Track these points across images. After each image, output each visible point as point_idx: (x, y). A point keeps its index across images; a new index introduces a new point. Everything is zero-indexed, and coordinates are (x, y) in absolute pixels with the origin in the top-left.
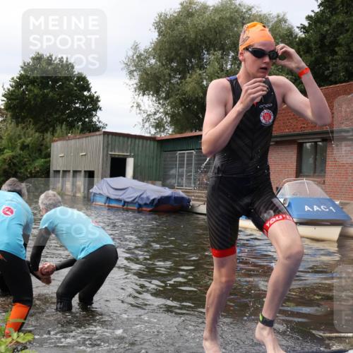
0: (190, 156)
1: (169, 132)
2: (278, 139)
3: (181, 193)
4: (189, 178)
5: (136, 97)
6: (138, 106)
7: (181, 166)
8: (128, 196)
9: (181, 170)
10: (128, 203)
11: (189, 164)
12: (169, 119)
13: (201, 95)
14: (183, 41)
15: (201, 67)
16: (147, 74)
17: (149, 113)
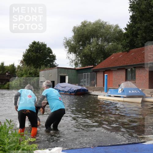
0: (88, 75)
1: (80, 66)
2: (118, 68)
3: (85, 88)
4: (88, 82)
5: (68, 55)
6: (69, 58)
7: (85, 78)
8: (66, 89)
9: (85, 80)
10: (66, 92)
11: (88, 78)
12: (79, 62)
13: (90, 53)
14: (83, 35)
15: (90, 44)
16: (71, 47)
17: (73, 60)
